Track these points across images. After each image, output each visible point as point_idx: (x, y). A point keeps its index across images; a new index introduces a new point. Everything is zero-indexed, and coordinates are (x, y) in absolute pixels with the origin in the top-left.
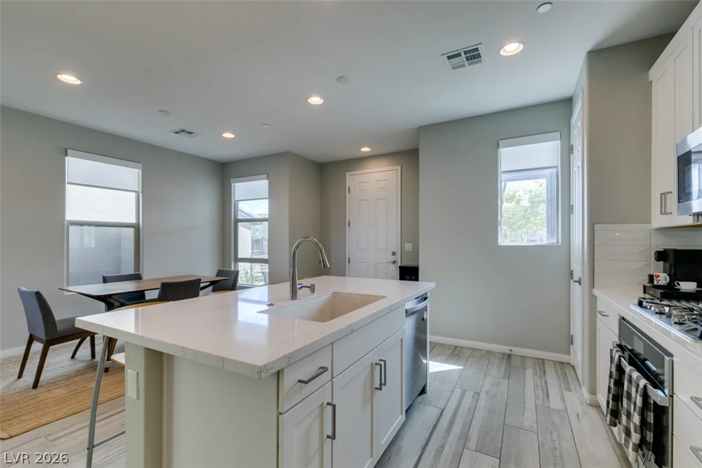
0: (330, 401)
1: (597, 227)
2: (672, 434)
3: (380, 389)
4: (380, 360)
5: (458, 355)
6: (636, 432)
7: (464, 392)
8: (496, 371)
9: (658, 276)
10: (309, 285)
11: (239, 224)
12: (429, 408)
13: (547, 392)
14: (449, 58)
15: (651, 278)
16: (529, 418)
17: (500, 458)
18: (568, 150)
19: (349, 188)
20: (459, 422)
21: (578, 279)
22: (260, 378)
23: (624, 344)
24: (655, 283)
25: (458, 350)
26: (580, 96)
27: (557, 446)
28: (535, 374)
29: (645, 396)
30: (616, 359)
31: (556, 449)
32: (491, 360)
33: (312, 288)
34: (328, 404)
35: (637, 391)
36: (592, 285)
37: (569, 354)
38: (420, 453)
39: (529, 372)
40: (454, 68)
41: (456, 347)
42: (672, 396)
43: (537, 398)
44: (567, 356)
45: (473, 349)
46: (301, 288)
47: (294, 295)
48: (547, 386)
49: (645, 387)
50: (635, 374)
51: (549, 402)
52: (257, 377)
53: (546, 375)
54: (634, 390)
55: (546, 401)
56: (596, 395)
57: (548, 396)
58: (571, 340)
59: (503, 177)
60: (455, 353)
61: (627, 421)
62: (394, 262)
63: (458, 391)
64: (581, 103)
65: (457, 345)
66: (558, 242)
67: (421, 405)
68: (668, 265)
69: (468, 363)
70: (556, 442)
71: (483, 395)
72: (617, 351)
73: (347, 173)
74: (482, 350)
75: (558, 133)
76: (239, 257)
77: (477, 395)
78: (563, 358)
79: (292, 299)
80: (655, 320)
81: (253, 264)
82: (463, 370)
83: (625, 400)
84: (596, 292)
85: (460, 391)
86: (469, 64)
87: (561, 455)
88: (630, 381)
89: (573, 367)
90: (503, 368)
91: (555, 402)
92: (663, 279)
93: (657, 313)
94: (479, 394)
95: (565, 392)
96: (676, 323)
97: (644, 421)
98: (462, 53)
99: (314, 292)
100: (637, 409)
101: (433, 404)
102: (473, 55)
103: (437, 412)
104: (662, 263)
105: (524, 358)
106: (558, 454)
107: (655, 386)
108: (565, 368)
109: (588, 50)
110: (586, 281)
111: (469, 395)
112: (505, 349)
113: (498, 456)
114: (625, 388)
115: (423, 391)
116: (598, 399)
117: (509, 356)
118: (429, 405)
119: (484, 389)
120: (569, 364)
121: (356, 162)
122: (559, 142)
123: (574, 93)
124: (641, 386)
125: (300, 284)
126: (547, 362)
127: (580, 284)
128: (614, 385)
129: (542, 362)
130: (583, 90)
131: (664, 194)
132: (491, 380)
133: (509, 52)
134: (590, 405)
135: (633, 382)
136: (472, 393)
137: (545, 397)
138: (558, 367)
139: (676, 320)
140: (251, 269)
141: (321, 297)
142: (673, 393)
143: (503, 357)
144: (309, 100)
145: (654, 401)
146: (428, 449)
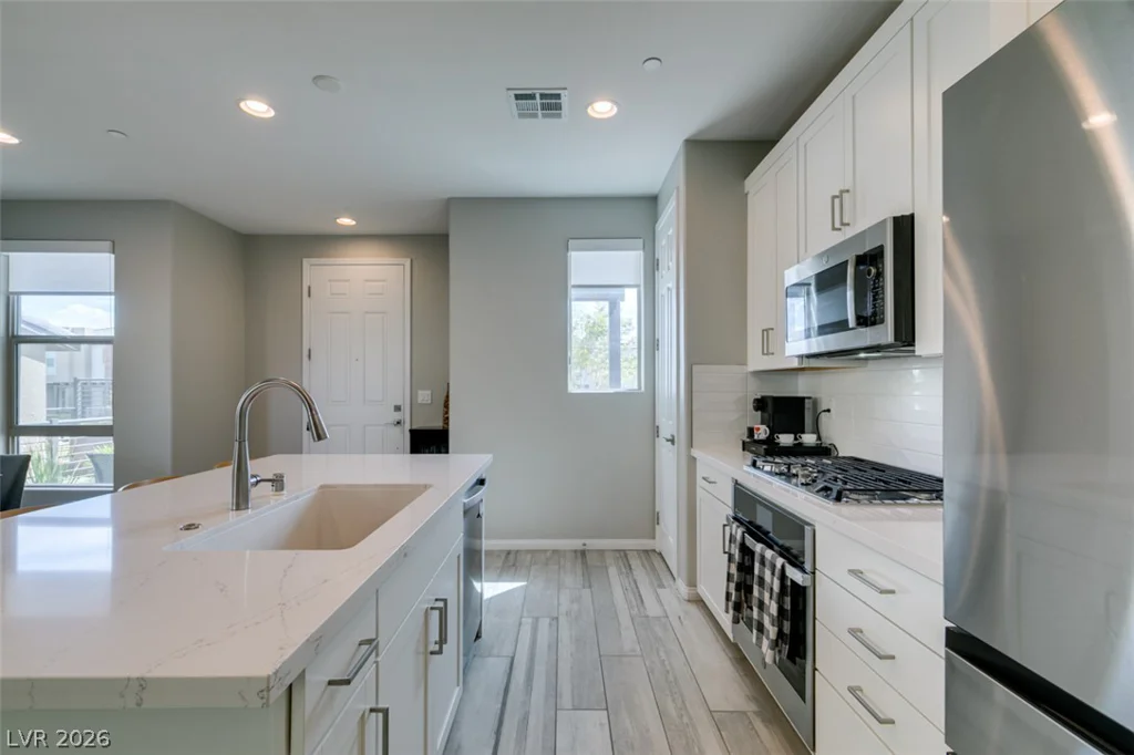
0: (374, 706)
1: (695, 367)
2: (814, 618)
3: (440, 652)
4: (437, 600)
5: (514, 565)
6: (773, 625)
7: (537, 620)
8: (571, 580)
9: (758, 429)
10: (271, 477)
11: (23, 347)
12: (491, 660)
13: (640, 596)
14: (518, 97)
15: (751, 431)
16: (629, 639)
17: (607, 709)
18: (652, 266)
19: (309, 288)
20: (540, 670)
21: (669, 437)
22: (266, 705)
23: (740, 515)
24: (756, 437)
25: (512, 557)
26: (675, 194)
27: (668, 668)
28: (621, 573)
29: (783, 576)
30: (739, 537)
31: (668, 672)
32: (562, 562)
33: (278, 482)
34: (372, 710)
35: (773, 574)
36: (691, 444)
37: (654, 538)
38: (493, 742)
39: (613, 571)
40: (521, 116)
41: (509, 553)
42: (814, 573)
43: (630, 607)
44: (651, 541)
45: (533, 552)
46: (258, 482)
47: (241, 499)
48: (637, 588)
49: (783, 567)
50: (769, 553)
51: (645, 608)
52: (259, 703)
53: (634, 573)
54: (768, 574)
55: (642, 610)
56: (696, 586)
57: (642, 601)
58: (656, 519)
59: (573, 293)
60: (510, 562)
61: (759, 613)
62: (398, 423)
63: (527, 622)
64: (674, 203)
65: (508, 549)
66: (640, 388)
67: (476, 659)
68: (766, 415)
69: (532, 573)
70: (666, 663)
71: (562, 620)
72: (738, 527)
73: (305, 260)
74: (546, 551)
75: (641, 240)
76: (22, 422)
77: (554, 622)
78: (646, 544)
79: (238, 509)
80: (778, 482)
81: (54, 439)
82: (526, 586)
83: (756, 589)
84: (695, 453)
85: (530, 620)
86: (544, 116)
87: (676, 679)
88: (763, 563)
89: (660, 554)
90: (579, 572)
91: (652, 609)
92: (762, 432)
93: (777, 474)
94: (557, 618)
95: (660, 591)
96: (802, 484)
97: (781, 610)
98: (538, 96)
99: (282, 489)
100: (775, 596)
101: (495, 651)
102: (551, 103)
103: (503, 664)
104: (759, 413)
105: (601, 552)
106: (671, 678)
107: (794, 565)
108: (653, 556)
109: (685, 138)
110: (682, 439)
111: (544, 623)
112: (577, 544)
113: (604, 706)
114: (756, 572)
115: (478, 636)
116: (699, 591)
117: (583, 553)
118: (489, 656)
119: (563, 609)
120: (654, 551)
121: (323, 242)
122: (642, 252)
123: (660, 191)
124: (779, 566)
125: (253, 476)
126: (630, 555)
127: (673, 444)
128: (738, 570)
129: (623, 555)
130: (678, 188)
131: (766, 330)
132: (568, 592)
133: (598, 113)
134: (689, 601)
135: (767, 563)
136: (547, 620)
137: (639, 601)
138: (644, 558)
139: (803, 481)
140: (50, 450)
141: (297, 498)
142: (815, 569)
143: (576, 557)
144: (242, 105)
145: (792, 581)
146: (505, 730)
